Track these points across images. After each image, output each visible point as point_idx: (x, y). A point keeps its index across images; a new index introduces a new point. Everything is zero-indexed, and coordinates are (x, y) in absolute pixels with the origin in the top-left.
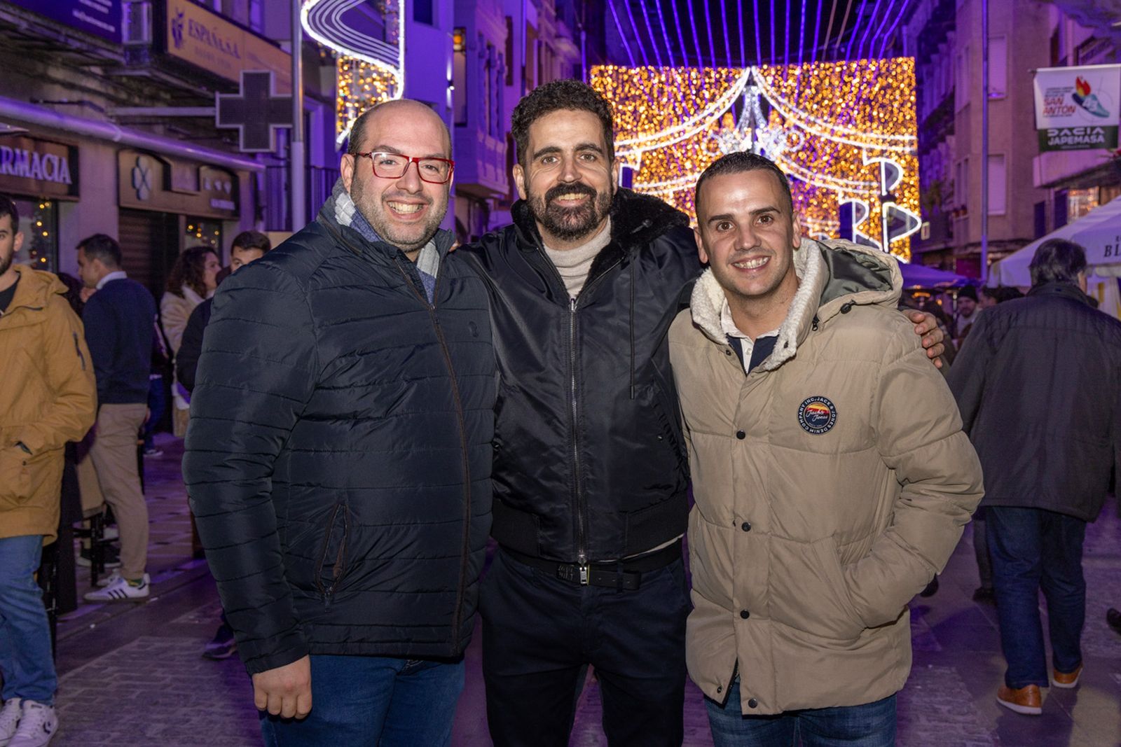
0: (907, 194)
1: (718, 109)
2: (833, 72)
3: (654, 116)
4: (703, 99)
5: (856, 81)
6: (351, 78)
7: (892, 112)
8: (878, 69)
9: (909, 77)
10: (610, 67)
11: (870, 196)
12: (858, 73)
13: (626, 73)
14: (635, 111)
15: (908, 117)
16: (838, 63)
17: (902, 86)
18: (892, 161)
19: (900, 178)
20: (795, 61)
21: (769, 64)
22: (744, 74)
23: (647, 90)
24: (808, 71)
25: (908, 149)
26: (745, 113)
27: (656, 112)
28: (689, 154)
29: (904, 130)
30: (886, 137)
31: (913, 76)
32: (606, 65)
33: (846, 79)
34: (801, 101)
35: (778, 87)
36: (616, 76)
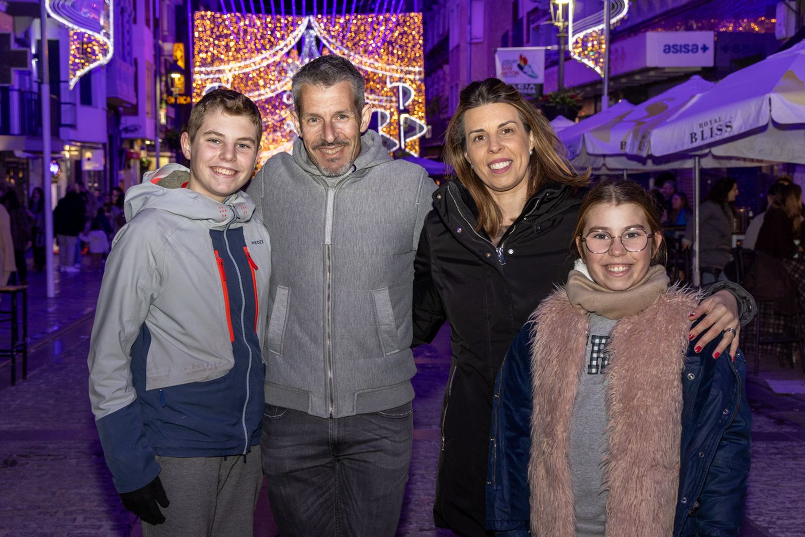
0: (417, 108)
1: (286, 45)
2: (367, 21)
3: (240, 49)
4: (275, 38)
5: (382, 28)
6: (79, 43)
7: (407, 51)
8: (398, 20)
9: (419, 27)
10: (209, 13)
11: (391, 107)
12: (384, 23)
13: (220, 17)
14: (227, 46)
15: (418, 55)
16: (370, 15)
17: (414, 33)
18: (407, 85)
19: (412, 97)
20: (340, 13)
21: (322, 14)
22: (305, 21)
23: (236, 31)
24: (349, 20)
25: (417, 77)
26: (306, 50)
27: (242, 46)
28: (262, 74)
29: (415, 64)
30: (403, 68)
31: (421, 26)
32: (206, 10)
33: (376, 27)
34: (344, 41)
35: (329, 32)
36: (213, 20)
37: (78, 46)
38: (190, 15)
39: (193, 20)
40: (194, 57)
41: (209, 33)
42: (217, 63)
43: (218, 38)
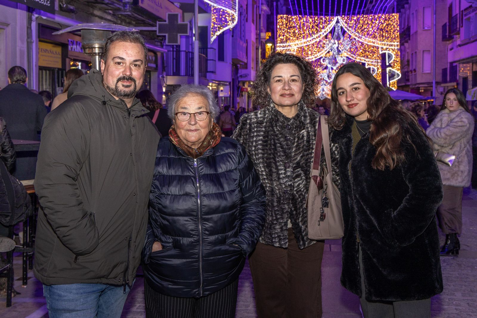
0: (396, 64)
1: (325, 32)
2: (368, 19)
3: (301, 34)
4: (320, 28)
5: (377, 22)
7: (390, 34)
8: (385, 18)
10: (285, 16)
11: (377, 65)
12: (378, 19)
13: (291, 18)
14: (294, 32)
15: (396, 36)
16: (371, 15)
17: (394, 24)
18: (390, 52)
19: (393, 59)
20: (354, 14)
21: (345, 15)
22: (335, 19)
23: (299, 24)
24: (359, 18)
25: (396, 48)
26: (336, 34)
27: (302, 32)
28: (310, 49)
29: (395, 41)
30: (388, 43)
31: (398, 20)
32: (283, 14)
33: (373, 21)
34: (357, 29)
35: (348, 24)
36: (287, 19)
37: (216, 16)
38: (275, 17)
39: (277, 19)
40: (277, 38)
41: (284, 25)
42: (288, 41)
43: (289, 28)
